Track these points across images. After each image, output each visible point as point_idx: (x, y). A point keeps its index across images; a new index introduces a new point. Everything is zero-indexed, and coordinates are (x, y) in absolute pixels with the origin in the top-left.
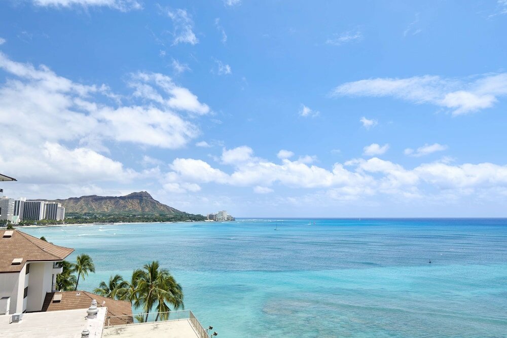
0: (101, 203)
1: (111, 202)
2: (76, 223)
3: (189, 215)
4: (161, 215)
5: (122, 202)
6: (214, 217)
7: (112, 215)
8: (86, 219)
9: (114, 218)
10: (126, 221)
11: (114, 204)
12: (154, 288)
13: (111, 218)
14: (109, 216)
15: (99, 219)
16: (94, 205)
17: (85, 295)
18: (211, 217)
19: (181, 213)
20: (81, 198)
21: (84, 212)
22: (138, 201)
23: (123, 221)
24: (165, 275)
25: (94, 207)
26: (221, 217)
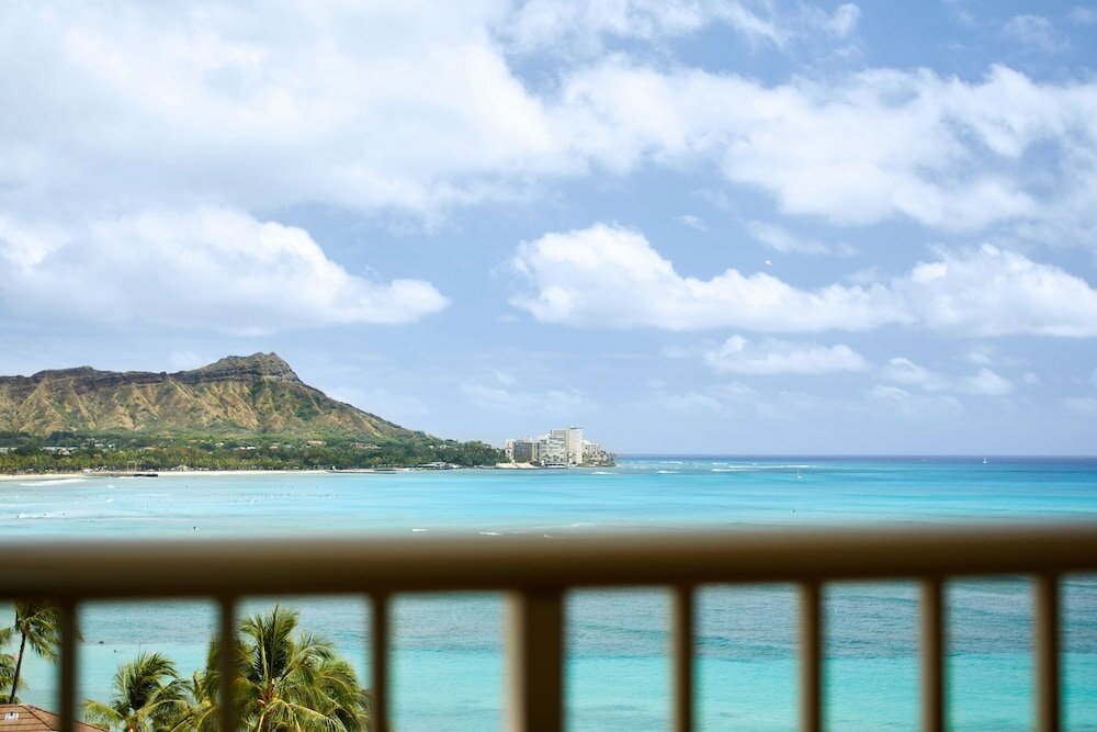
0: (108, 396)
1: (145, 394)
2: (25, 468)
3: (436, 442)
4: (330, 443)
5: (182, 392)
6: (534, 451)
7: (151, 443)
8: (57, 456)
9: (156, 455)
10: (202, 467)
11: (158, 400)
12: (276, 700)
13: (148, 454)
14: (142, 443)
15: (104, 456)
16: (83, 404)
17: (34, 720)
18: (522, 452)
19: (408, 434)
20: (37, 378)
21: (49, 430)
22: (246, 390)
23: (192, 466)
24: (321, 659)
25: (84, 412)
26: (559, 452)
